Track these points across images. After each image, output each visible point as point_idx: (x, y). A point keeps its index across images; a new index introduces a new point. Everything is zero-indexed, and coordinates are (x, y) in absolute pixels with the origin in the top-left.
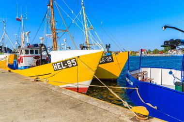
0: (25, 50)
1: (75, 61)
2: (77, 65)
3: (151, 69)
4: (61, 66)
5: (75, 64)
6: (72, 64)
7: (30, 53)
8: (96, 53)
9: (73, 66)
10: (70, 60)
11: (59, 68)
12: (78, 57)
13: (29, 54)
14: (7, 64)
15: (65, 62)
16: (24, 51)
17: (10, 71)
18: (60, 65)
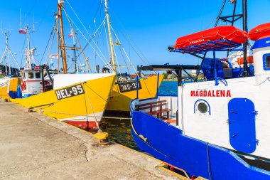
0: (29, 73)
1: (82, 87)
2: (84, 92)
3: (173, 97)
4: (65, 94)
5: (82, 91)
6: (78, 91)
7: (35, 77)
8: (106, 78)
9: (79, 94)
10: (75, 86)
11: (64, 97)
12: (85, 83)
13: (35, 79)
14: (8, 92)
15: (69, 89)
16: (27, 75)
17: (7, 100)
18: (64, 92)
